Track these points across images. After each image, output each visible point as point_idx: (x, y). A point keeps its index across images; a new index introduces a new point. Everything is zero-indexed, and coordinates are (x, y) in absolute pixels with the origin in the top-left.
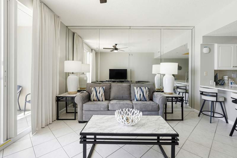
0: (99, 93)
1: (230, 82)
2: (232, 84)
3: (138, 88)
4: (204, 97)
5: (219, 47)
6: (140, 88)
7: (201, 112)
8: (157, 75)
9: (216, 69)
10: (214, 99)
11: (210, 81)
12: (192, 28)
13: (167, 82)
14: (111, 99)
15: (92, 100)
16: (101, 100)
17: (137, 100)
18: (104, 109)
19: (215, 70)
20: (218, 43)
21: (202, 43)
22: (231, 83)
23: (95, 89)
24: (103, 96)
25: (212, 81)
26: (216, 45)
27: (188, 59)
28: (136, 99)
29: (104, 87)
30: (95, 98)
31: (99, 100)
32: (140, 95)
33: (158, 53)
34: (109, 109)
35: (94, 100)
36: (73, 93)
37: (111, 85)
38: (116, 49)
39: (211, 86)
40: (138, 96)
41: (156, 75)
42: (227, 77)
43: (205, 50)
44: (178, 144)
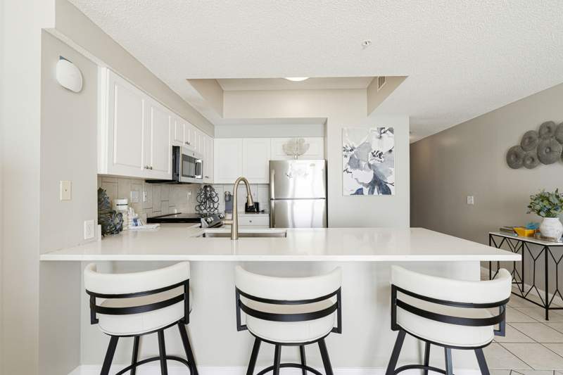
1: (130, 217)
2: (137, 225)
11: (85, 222)
19: (98, 175)
22: (135, 220)
25: (93, 221)
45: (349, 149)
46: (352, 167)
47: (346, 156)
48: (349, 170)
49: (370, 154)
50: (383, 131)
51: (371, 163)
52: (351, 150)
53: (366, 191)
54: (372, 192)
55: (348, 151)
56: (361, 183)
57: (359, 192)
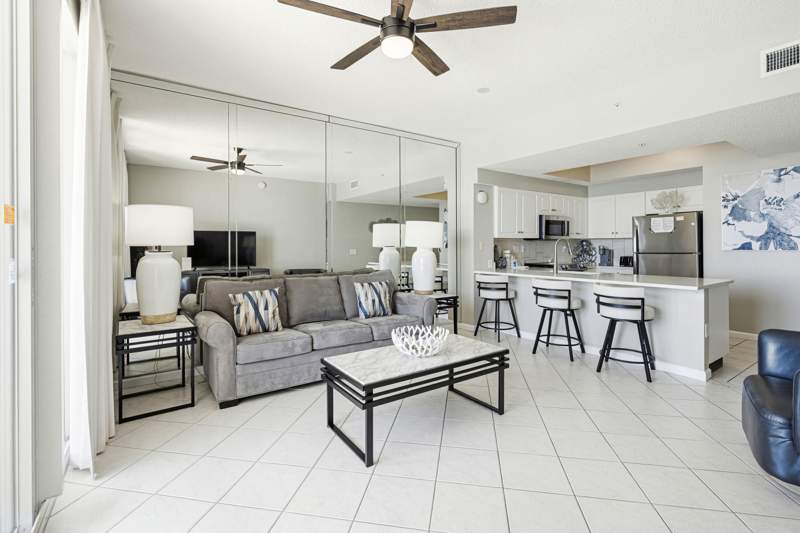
0: (266, 308)
1: (512, 262)
2: (515, 266)
3: (366, 285)
4: (485, 294)
5: (500, 193)
6: (370, 284)
7: (479, 324)
8: (385, 249)
9: (496, 236)
10: (502, 295)
11: (489, 260)
12: (455, 145)
13: (422, 268)
14: (293, 323)
15: (245, 333)
16: (273, 328)
17: (367, 317)
18: (303, 350)
19: (494, 239)
20: (500, 186)
21: (476, 182)
22: (514, 263)
23: (250, 297)
24: (277, 317)
25: (492, 260)
26: (496, 188)
27: (438, 209)
28: (365, 313)
29: (277, 290)
30: (254, 325)
31: (266, 330)
32: (374, 301)
33: (352, 187)
34: (315, 348)
35: (250, 333)
36: (168, 318)
37: (285, 283)
38: (241, 165)
39: (491, 270)
40: (367, 306)
41: (381, 249)
42: (508, 252)
43: (481, 197)
44: (507, 366)
45: (731, 198)
46: (734, 219)
47: (725, 207)
48: (731, 222)
49: (762, 202)
50: (782, 173)
51: (765, 212)
52: (735, 199)
53: (756, 245)
54: (765, 246)
55: (728, 201)
56: (748, 237)
57: (746, 247)
